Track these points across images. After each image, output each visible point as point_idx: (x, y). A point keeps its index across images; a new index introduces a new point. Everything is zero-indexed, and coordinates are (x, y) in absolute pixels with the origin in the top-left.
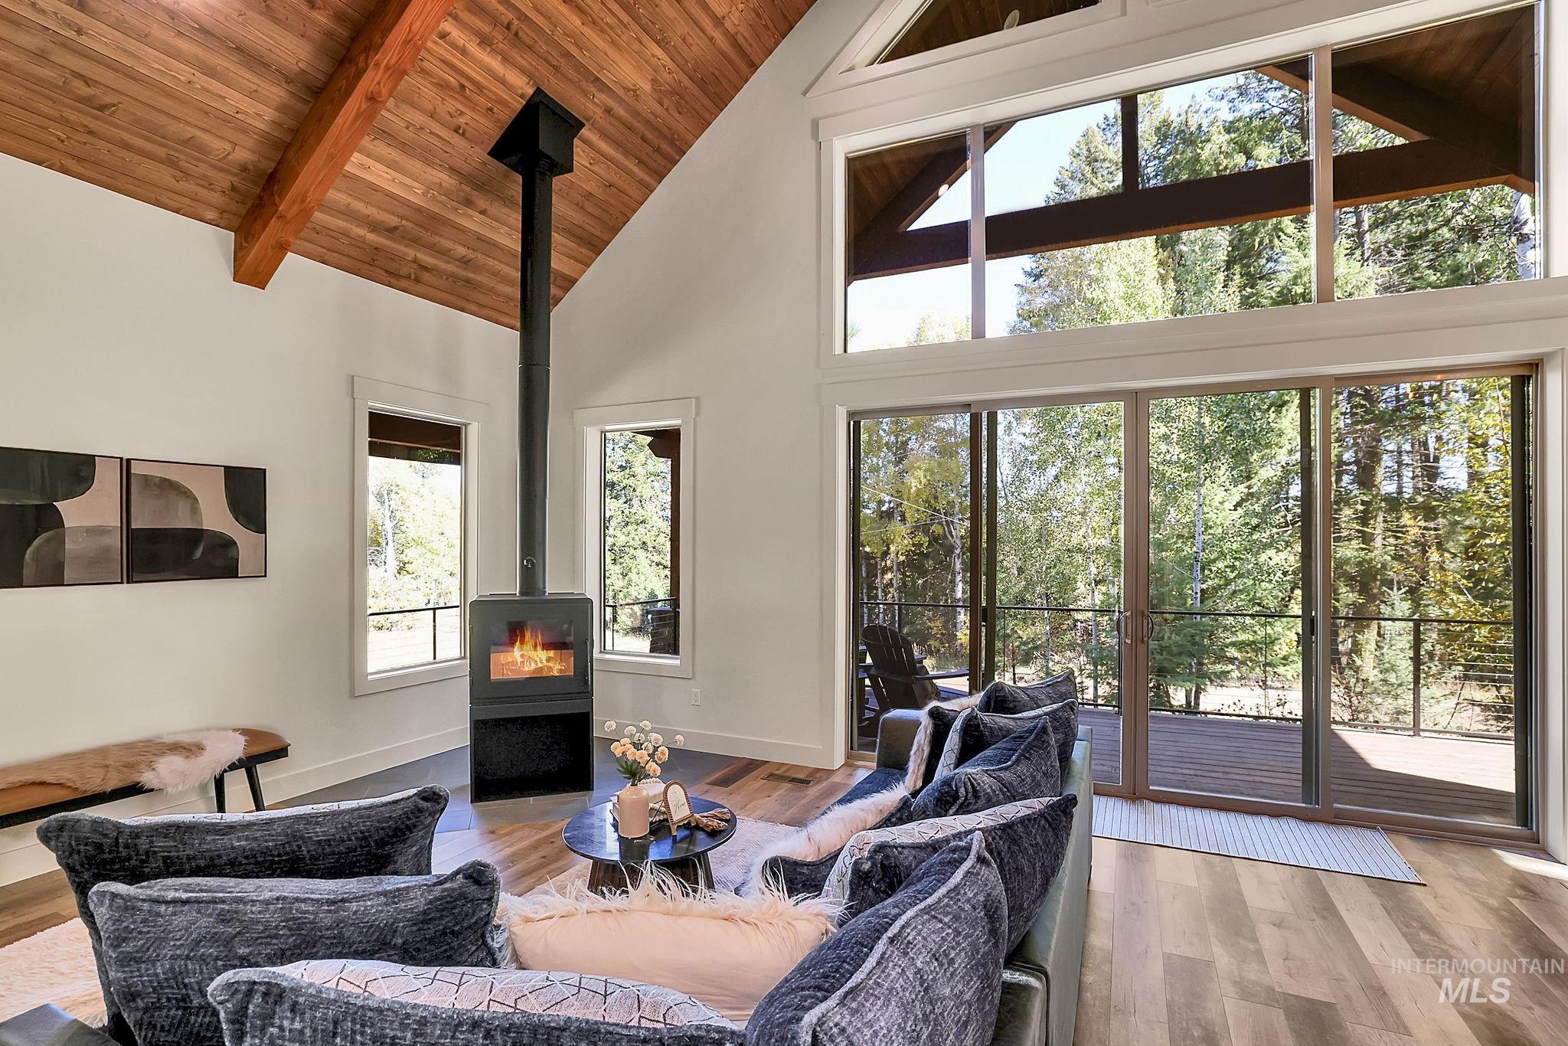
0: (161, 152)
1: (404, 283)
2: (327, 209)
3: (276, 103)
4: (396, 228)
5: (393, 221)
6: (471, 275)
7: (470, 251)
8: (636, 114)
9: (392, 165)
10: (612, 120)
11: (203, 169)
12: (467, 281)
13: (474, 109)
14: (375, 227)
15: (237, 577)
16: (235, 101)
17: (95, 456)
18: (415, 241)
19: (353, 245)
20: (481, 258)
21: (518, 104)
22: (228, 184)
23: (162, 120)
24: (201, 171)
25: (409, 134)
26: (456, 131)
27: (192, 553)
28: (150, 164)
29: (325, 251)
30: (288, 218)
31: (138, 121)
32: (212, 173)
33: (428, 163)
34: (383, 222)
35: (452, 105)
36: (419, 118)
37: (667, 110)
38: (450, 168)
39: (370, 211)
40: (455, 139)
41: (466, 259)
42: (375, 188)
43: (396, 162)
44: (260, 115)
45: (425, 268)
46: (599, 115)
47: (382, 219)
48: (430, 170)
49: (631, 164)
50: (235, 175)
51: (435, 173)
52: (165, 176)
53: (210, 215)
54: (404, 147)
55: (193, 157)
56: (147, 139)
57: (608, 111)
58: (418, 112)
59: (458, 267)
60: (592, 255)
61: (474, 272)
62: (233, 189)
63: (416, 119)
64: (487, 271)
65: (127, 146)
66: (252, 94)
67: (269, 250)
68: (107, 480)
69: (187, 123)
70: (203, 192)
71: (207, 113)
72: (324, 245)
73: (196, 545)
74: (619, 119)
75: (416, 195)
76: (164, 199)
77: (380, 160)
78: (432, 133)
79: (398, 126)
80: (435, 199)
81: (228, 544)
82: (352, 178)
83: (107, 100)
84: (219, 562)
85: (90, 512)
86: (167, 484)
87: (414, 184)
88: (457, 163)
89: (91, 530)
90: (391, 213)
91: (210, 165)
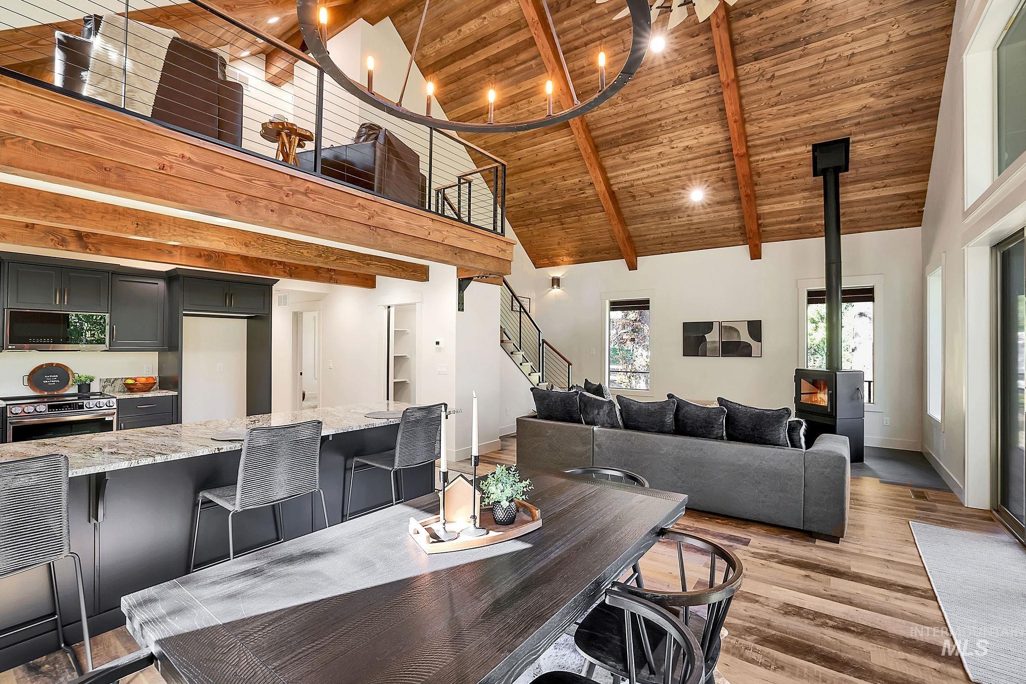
0: (720, 234)
2: (771, 225)
8: (877, 112)
10: (864, 125)
11: (732, 233)
12: (851, 221)
13: (794, 169)
14: (792, 222)
15: (752, 357)
16: (726, 214)
17: (712, 322)
21: (810, 154)
22: (739, 234)
23: (715, 228)
25: (778, 191)
26: (793, 179)
27: (738, 349)
30: (751, 237)
31: (712, 231)
32: (734, 233)
33: (793, 194)
34: (793, 219)
35: (785, 173)
36: (776, 185)
37: (897, 95)
38: (802, 190)
40: (795, 181)
42: (781, 211)
43: (780, 201)
44: (734, 213)
46: (853, 129)
49: (901, 129)
50: (739, 230)
53: (740, 244)
54: (779, 195)
55: (728, 232)
56: (716, 233)
57: (858, 124)
58: (774, 183)
62: (742, 234)
65: (713, 237)
66: (729, 210)
67: (754, 248)
68: (716, 327)
69: (721, 225)
70: (735, 238)
71: (722, 220)
72: (779, 236)
73: (739, 346)
74: (868, 121)
75: (797, 205)
77: (776, 203)
78: (785, 185)
79: (772, 191)
80: (806, 202)
81: (749, 346)
82: (769, 213)
83: (704, 230)
84: (746, 351)
85: (712, 337)
86: (731, 328)
87: (793, 202)
88: (805, 187)
89: (713, 342)
90: (793, 215)
91: (732, 231)
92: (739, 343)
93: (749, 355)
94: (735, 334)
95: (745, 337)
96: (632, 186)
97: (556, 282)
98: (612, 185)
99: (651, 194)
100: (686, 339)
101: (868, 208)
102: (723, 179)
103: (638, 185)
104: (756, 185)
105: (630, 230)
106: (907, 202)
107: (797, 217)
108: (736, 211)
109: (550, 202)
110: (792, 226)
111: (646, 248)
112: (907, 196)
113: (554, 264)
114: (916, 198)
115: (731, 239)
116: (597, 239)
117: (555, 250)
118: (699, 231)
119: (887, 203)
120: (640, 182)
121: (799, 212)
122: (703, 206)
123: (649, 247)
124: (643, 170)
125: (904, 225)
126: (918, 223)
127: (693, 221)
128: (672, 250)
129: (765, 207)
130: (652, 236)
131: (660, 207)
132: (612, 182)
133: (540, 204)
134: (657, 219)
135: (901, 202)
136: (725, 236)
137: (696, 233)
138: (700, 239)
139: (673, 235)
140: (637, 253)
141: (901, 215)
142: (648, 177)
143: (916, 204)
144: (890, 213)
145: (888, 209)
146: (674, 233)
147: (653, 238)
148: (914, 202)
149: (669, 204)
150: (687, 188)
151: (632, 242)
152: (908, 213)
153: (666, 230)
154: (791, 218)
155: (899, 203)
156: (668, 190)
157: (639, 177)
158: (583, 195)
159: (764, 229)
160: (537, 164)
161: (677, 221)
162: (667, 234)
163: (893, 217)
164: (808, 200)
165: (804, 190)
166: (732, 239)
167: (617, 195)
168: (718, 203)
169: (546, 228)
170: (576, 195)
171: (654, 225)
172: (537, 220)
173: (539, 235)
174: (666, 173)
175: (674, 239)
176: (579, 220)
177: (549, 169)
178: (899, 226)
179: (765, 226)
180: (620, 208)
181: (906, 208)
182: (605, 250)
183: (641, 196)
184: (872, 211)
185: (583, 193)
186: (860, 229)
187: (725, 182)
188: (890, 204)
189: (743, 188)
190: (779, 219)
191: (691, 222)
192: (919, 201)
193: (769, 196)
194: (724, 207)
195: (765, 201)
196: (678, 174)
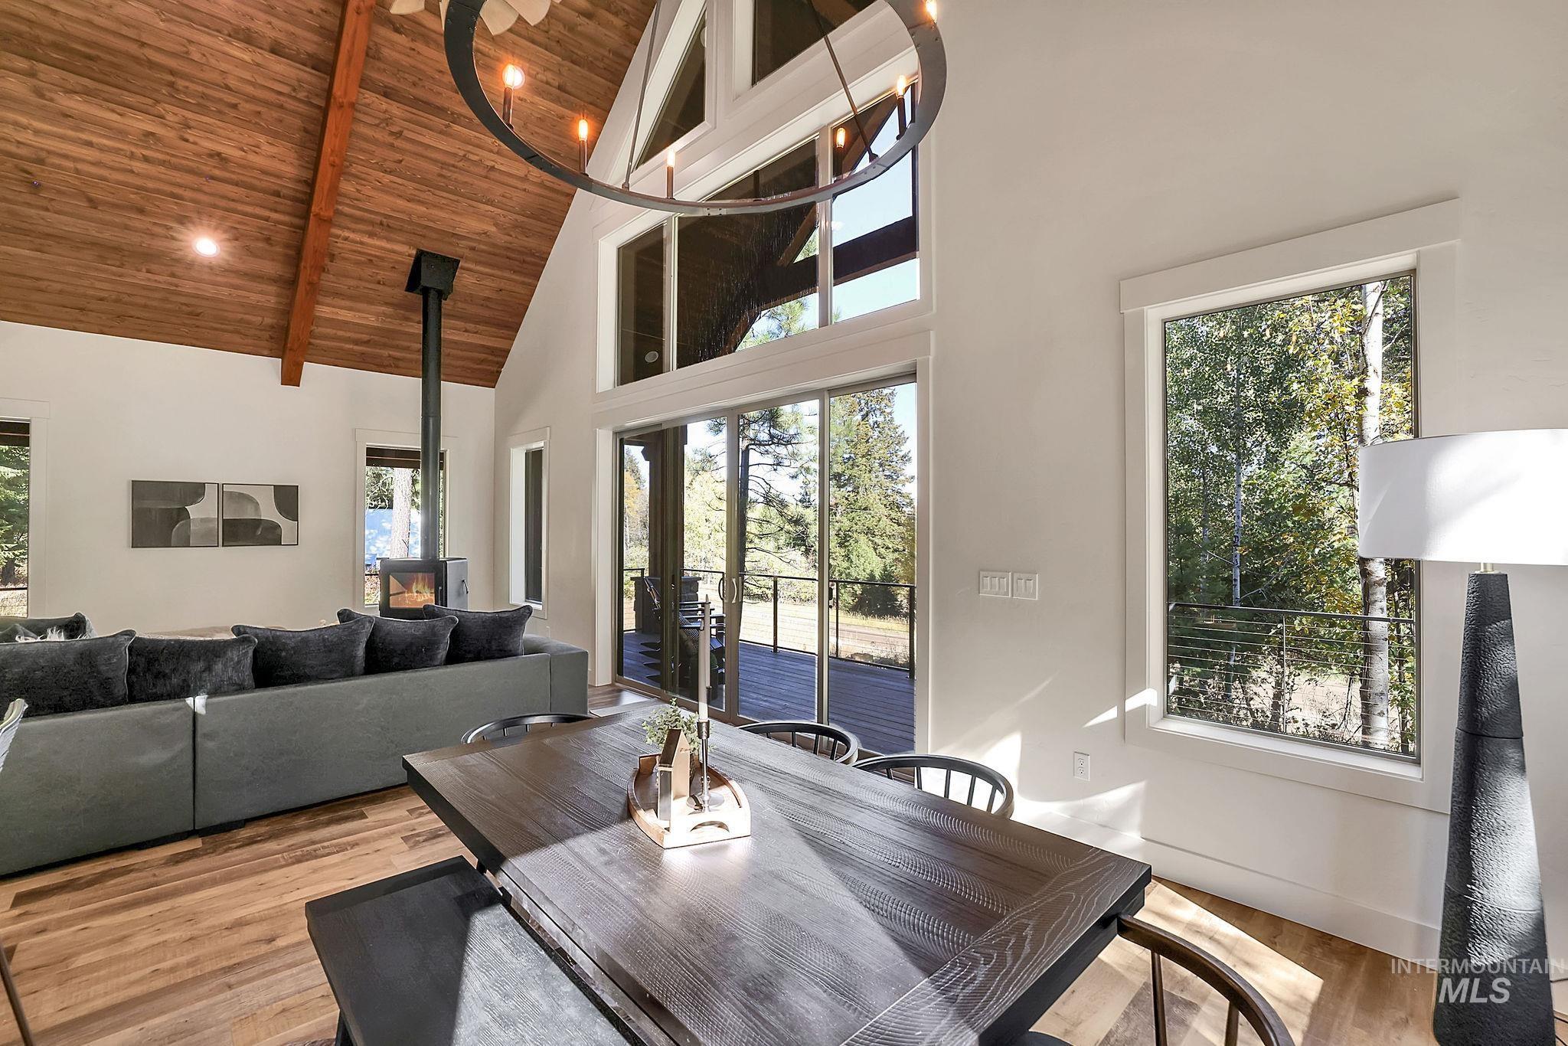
0: (231, 328)
1: (389, 369)
3: (274, 294)
4: (370, 341)
5: (365, 337)
8: (494, 245)
9: (350, 309)
10: (478, 253)
11: (253, 332)
13: (384, 270)
14: (356, 342)
15: (280, 544)
16: (254, 298)
17: (204, 484)
18: (385, 346)
19: (346, 353)
21: (411, 261)
22: (268, 336)
23: (224, 314)
25: (352, 291)
26: (379, 283)
27: (255, 532)
28: (227, 335)
30: (295, 349)
31: (215, 317)
32: (258, 333)
33: (372, 303)
35: (369, 271)
36: (353, 283)
37: (516, 237)
38: (385, 303)
39: (348, 334)
40: (380, 287)
42: (346, 323)
43: (351, 307)
44: (269, 301)
45: (398, 359)
46: (467, 252)
47: (359, 338)
49: (507, 274)
50: (269, 331)
51: (377, 307)
52: (237, 338)
53: (266, 353)
54: (351, 298)
55: (246, 327)
56: (222, 324)
57: (473, 249)
58: (351, 279)
60: (514, 333)
62: (271, 338)
63: (351, 283)
66: (262, 293)
68: (211, 494)
69: (238, 312)
71: (243, 306)
72: (332, 357)
73: (257, 527)
74: (483, 251)
75: (372, 321)
76: (240, 349)
77: (342, 308)
78: (365, 288)
79: (343, 288)
80: (387, 322)
81: (275, 527)
82: (328, 320)
83: (200, 311)
84: (270, 536)
85: (203, 511)
86: (242, 496)
87: (367, 316)
88: (390, 300)
89: (205, 520)
90: (362, 333)
91: (256, 329)
92: (257, 523)
93: (277, 542)
94: (249, 507)
95: (270, 514)
96: (39, 160)
99: (91, 200)
100: (138, 514)
102: (269, 239)
103: (59, 167)
104: (325, 271)
106: (491, 358)
110: (356, 348)
114: (498, 356)
118: (187, 309)
120: (69, 164)
124: (89, 144)
126: (492, 384)
127: (179, 289)
129: (326, 309)
131: (106, 235)
134: (87, 256)
135: (485, 355)
136: (238, 333)
137: (179, 311)
138: (183, 324)
139: (122, 301)
142: (97, 164)
143: (497, 362)
144: (471, 364)
145: (470, 359)
146: (123, 296)
148: (495, 359)
149: (134, 238)
150: (189, 225)
152: (484, 370)
153: (107, 285)
154: (357, 336)
155: (482, 356)
156: (141, 211)
159: (312, 341)
161: (139, 277)
162: (106, 294)
163: (473, 370)
165: (387, 304)
166: (252, 341)
168: (244, 274)
174: (149, 178)
175: (120, 308)
178: (475, 382)
179: (315, 337)
181: (486, 363)
187: (271, 245)
189: (308, 269)
190: (340, 333)
191: (174, 288)
192: (500, 359)
193: (337, 294)
194: (255, 284)
195: (328, 300)
196: (177, 190)
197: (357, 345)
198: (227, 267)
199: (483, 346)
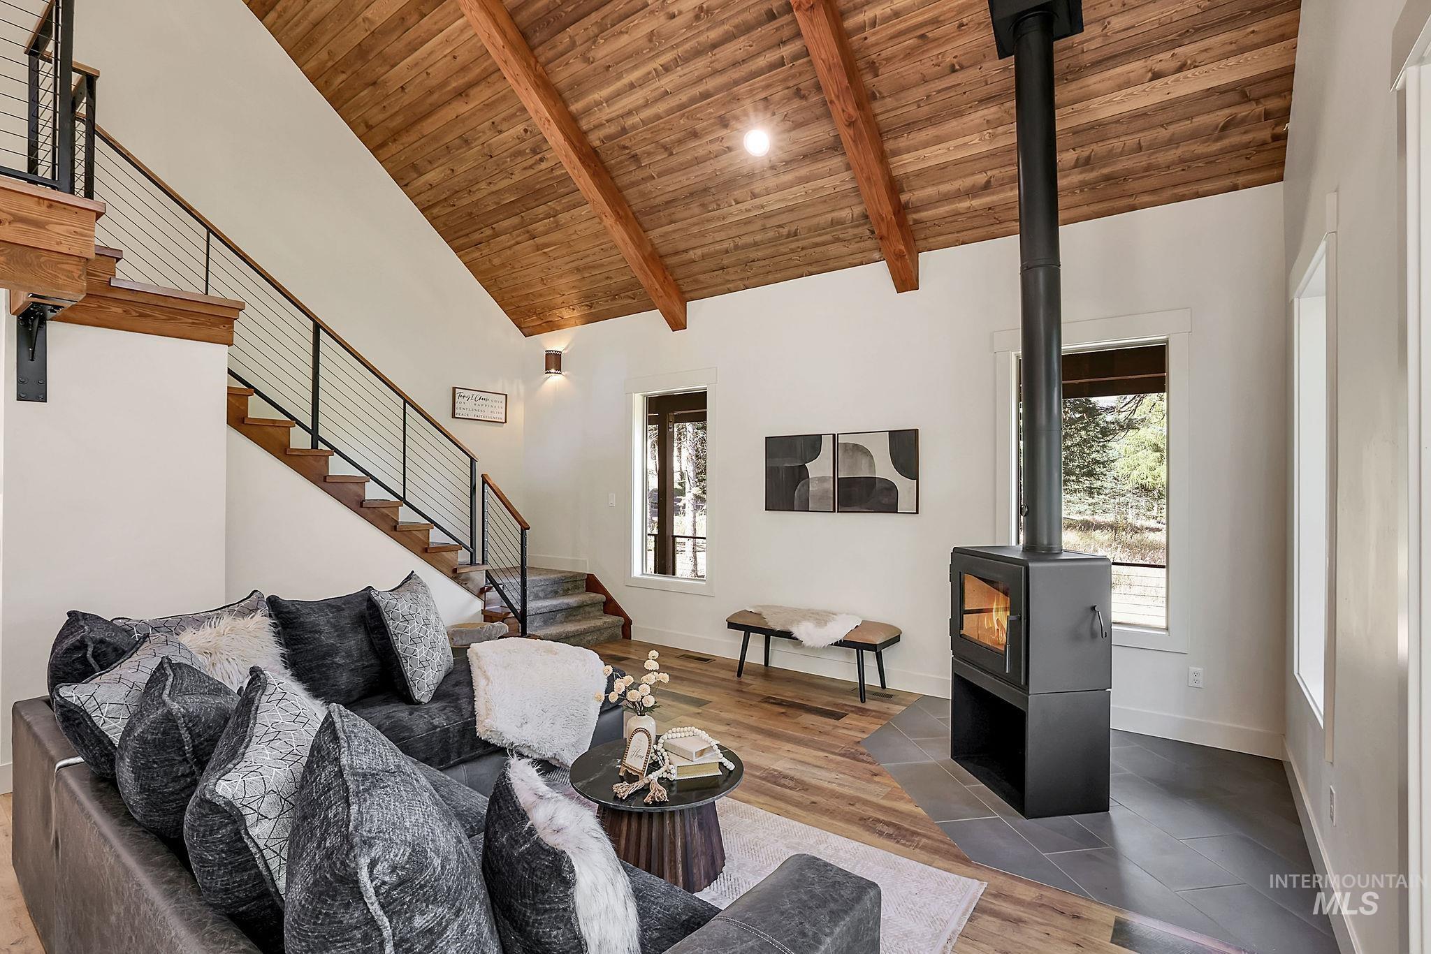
0: (828, 237)
2: (930, 205)
3: (843, 167)
4: (988, 182)
6: (1106, 171)
7: (1079, 150)
9: (939, 140)
11: (852, 232)
12: (1108, 178)
13: (948, 41)
14: (972, 192)
15: (897, 512)
16: (828, 184)
17: (821, 434)
19: (970, 218)
20: (1099, 149)
22: (868, 230)
23: (815, 221)
24: (851, 234)
25: (925, 110)
26: (954, 70)
27: (871, 493)
28: (833, 247)
29: (956, 235)
30: (886, 235)
31: (810, 229)
32: (856, 231)
33: (959, 114)
34: (974, 185)
35: (929, 57)
36: (919, 93)
38: (980, 101)
39: (956, 185)
40: (960, 77)
41: (1081, 162)
42: (944, 166)
43: (936, 136)
44: (844, 181)
47: (971, 184)
48: (966, 119)
50: (865, 224)
51: (972, 116)
52: (843, 248)
54: (931, 120)
55: (842, 229)
56: (820, 235)
58: (914, 89)
59: (1081, 173)
61: (1104, 166)
62: (872, 232)
63: (918, 95)
64: (1122, 154)
65: (817, 245)
66: (831, 173)
67: (897, 263)
69: (824, 213)
70: (862, 245)
71: (825, 201)
72: (952, 231)
73: (872, 488)
75: (976, 146)
76: (851, 261)
77: (926, 145)
78: (939, 92)
79: (912, 112)
80: (993, 136)
81: (891, 488)
82: (920, 174)
83: (794, 229)
84: (885, 500)
85: (820, 469)
86: (857, 448)
87: (966, 139)
88: (982, 92)
89: (822, 480)
90: (973, 174)
91: (852, 227)
92: (872, 481)
93: (892, 508)
94: (864, 461)
95: (884, 469)
96: (624, 131)
97: (554, 361)
98: (585, 133)
99: (665, 148)
100: (771, 473)
101: (1146, 137)
102: (798, 90)
103: (634, 127)
104: (874, 97)
105: (656, 241)
106: (1243, 111)
107: (981, 179)
108: (847, 175)
109: (494, 188)
110: (976, 203)
111: (696, 281)
112: (1242, 92)
113: (551, 326)
114: (1266, 96)
115: (854, 246)
116: (602, 265)
117: (541, 295)
118: (785, 231)
119: (1190, 118)
120: (635, 119)
121: (985, 163)
122: (773, 168)
123: (701, 277)
124: (632, 86)
125: (1240, 180)
126: (1275, 172)
127: (767, 209)
128: (746, 282)
129: (907, 158)
130: (699, 252)
131: (693, 180)
132: (585, 124)
133: (479, 195)
134: (697, 210)
135: (1227, 111)
136: (837, 240)
137: (780, 237)
138: (792, 251)
139: (736, 247)
140: (683, 293)
141: (1234, 149)
142: (647, 105)
143: (1267, 115)
144: (1200, 148)
145: (1194, 136)
146: (737, 240)
147: (703, 257)
148: (1260, 109)
149: (709, 168)
150: (733, 123)
151: (665, 268)
152: (1247, 145)
153: (721, 236)
154: (968, 182)
155: (1220, 117)
156: (695, 135)
157: (631, 107)
158: (543, 165)
159: (915, 216)
160: (436, 96)
161: (736, 213)
162: (725, 245)
163: (1210, 159)
164: (1001, 129)
165: (985, 100)
166: (856, 246)
167: (603, 156)
168: (805, 156)
169: (510, 247)
170: (531, 167)
171: (694, 225)
172: (488, 232)
173: (503, 265)
174: (680, 89)
175: (742, 255)
176: (558, 226)
177: (461, 108)
178: (1227, 182)
179: (917, 209)
180: (620, 190)
181: (1242, 129)
182: (625, 289)
183: (649, 154)
184: (1155, 147)
185: (541, 160)
186: (1130, 201)
187: (803, 97)
188: (1200, 121)
189: (836, 102)
190: (945, 188)
191: (762, 211)
192: (1273, 104)
193: (910, 126)
194: (820, 165)
195: (903, 142)
196: (701, 88)
197: (974, 197)
198: (785, 157)
199: (1210, 92)
